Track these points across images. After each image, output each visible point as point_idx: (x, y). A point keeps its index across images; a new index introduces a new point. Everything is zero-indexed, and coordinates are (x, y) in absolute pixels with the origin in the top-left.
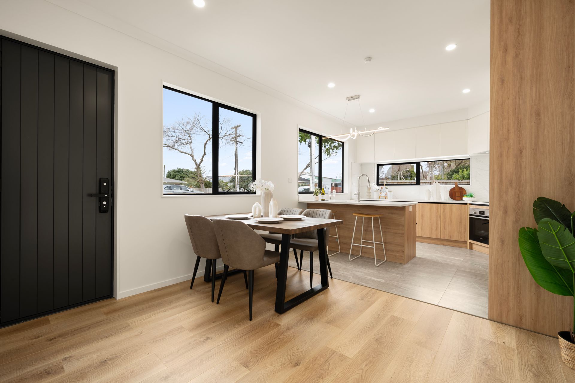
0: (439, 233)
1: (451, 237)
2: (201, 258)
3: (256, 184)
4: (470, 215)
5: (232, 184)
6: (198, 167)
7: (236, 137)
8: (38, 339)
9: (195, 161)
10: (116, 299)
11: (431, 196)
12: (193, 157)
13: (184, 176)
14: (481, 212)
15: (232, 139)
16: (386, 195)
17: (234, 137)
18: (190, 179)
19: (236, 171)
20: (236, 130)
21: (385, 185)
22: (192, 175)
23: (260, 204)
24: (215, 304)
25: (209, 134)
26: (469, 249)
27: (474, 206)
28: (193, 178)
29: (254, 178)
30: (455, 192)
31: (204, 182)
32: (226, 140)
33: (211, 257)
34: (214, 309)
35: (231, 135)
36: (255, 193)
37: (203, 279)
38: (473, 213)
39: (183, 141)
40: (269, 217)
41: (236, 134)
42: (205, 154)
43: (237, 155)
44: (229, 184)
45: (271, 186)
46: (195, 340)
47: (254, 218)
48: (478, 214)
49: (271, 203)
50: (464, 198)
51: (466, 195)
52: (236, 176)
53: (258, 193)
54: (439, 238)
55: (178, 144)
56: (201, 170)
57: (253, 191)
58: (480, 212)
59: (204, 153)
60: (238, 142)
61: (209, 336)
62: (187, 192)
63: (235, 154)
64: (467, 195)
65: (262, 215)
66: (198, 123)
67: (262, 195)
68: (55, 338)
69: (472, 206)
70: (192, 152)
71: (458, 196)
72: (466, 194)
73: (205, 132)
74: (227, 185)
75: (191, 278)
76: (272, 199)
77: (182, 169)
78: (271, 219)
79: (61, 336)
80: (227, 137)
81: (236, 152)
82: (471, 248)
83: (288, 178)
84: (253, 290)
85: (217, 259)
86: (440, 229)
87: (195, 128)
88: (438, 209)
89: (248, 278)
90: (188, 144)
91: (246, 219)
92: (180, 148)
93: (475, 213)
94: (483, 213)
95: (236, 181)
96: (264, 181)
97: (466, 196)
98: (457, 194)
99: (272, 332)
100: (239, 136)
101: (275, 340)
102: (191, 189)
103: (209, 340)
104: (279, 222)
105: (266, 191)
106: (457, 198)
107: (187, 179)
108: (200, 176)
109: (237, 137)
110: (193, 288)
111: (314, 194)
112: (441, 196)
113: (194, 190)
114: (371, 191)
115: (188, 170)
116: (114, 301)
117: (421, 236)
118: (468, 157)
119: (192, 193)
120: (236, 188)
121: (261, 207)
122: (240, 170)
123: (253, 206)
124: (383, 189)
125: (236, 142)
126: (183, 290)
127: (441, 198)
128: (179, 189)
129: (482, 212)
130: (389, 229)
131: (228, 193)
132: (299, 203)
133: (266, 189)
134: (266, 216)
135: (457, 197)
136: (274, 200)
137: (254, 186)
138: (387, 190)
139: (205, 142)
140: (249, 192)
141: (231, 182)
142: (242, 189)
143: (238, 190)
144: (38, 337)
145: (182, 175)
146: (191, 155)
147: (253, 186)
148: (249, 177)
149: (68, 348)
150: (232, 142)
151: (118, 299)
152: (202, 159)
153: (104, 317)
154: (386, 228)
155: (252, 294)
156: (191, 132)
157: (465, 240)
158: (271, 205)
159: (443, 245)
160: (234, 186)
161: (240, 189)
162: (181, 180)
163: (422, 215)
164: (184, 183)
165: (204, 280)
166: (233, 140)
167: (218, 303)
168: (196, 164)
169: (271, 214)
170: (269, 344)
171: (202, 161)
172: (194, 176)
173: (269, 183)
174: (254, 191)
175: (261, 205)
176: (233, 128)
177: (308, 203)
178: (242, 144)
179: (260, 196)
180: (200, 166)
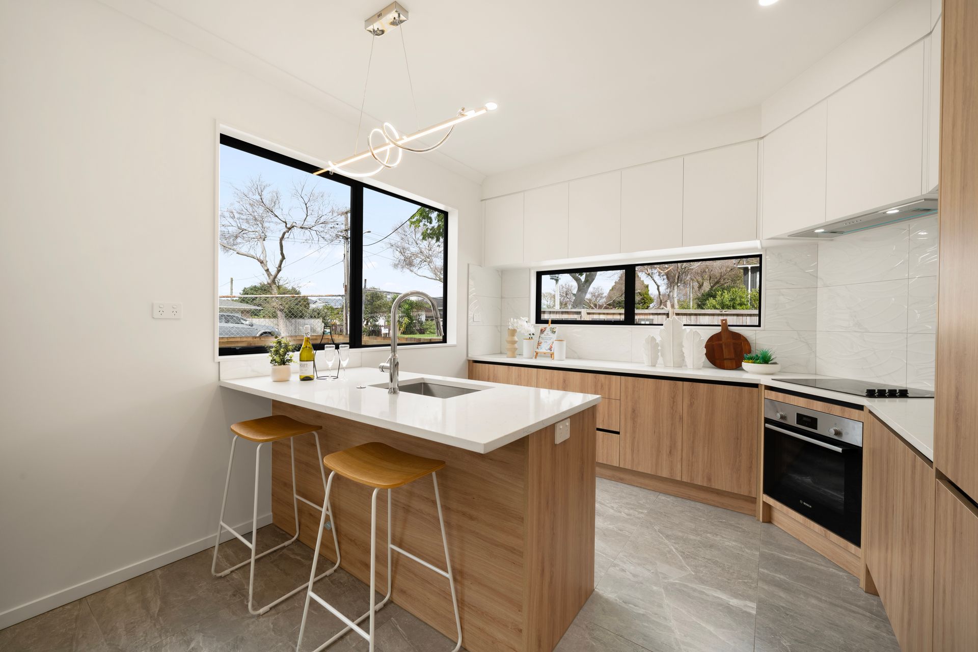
0: (679, 466)
1: (709, 480)
4: (767, 421)
6: (274, 280)
9: (267, 270)
11: (659, 354)
12: (261, 262)
14: (805, 419)
16: (550, 349)
21: (550, 322)
25: (284, 220)
26: (763, 522)
27: (781, 396)
30: (721, 346)
38: (777, 417)
42: (283, 258)
48: (793, 421)
50: (745, 365)
51: (749, 355)
54: (679, 479)
58: (801, 418)
59: (280, 257)
64: (753, 355)
69: (773, 395)
71: (727, 357)
72: (750, 351)
82: (768, 518)
86: (679, 452)
88: (675, 396)
93: (783, 417)
94: (813, 422)
97: (751, 358)
98: (725, 351)
102: (249, 322)
106: (727, 363)
112: (684, 357)
114: (516, 338)
117: (629, 467)
118: (756, 249)
124: (545, 333)
127: (683, 360)
129: (809, 420)
130: (471, 518)
132: (220, 386)
135: (726, 359)
138: (554, 337)
146: (258, 260)
152: (280, 266)
154: (464, 514)
157: (750, 492)
159: (689, 498)
163: (634, 411)
168: (269, 274)
171: (279, 270)
180: (277, 279)
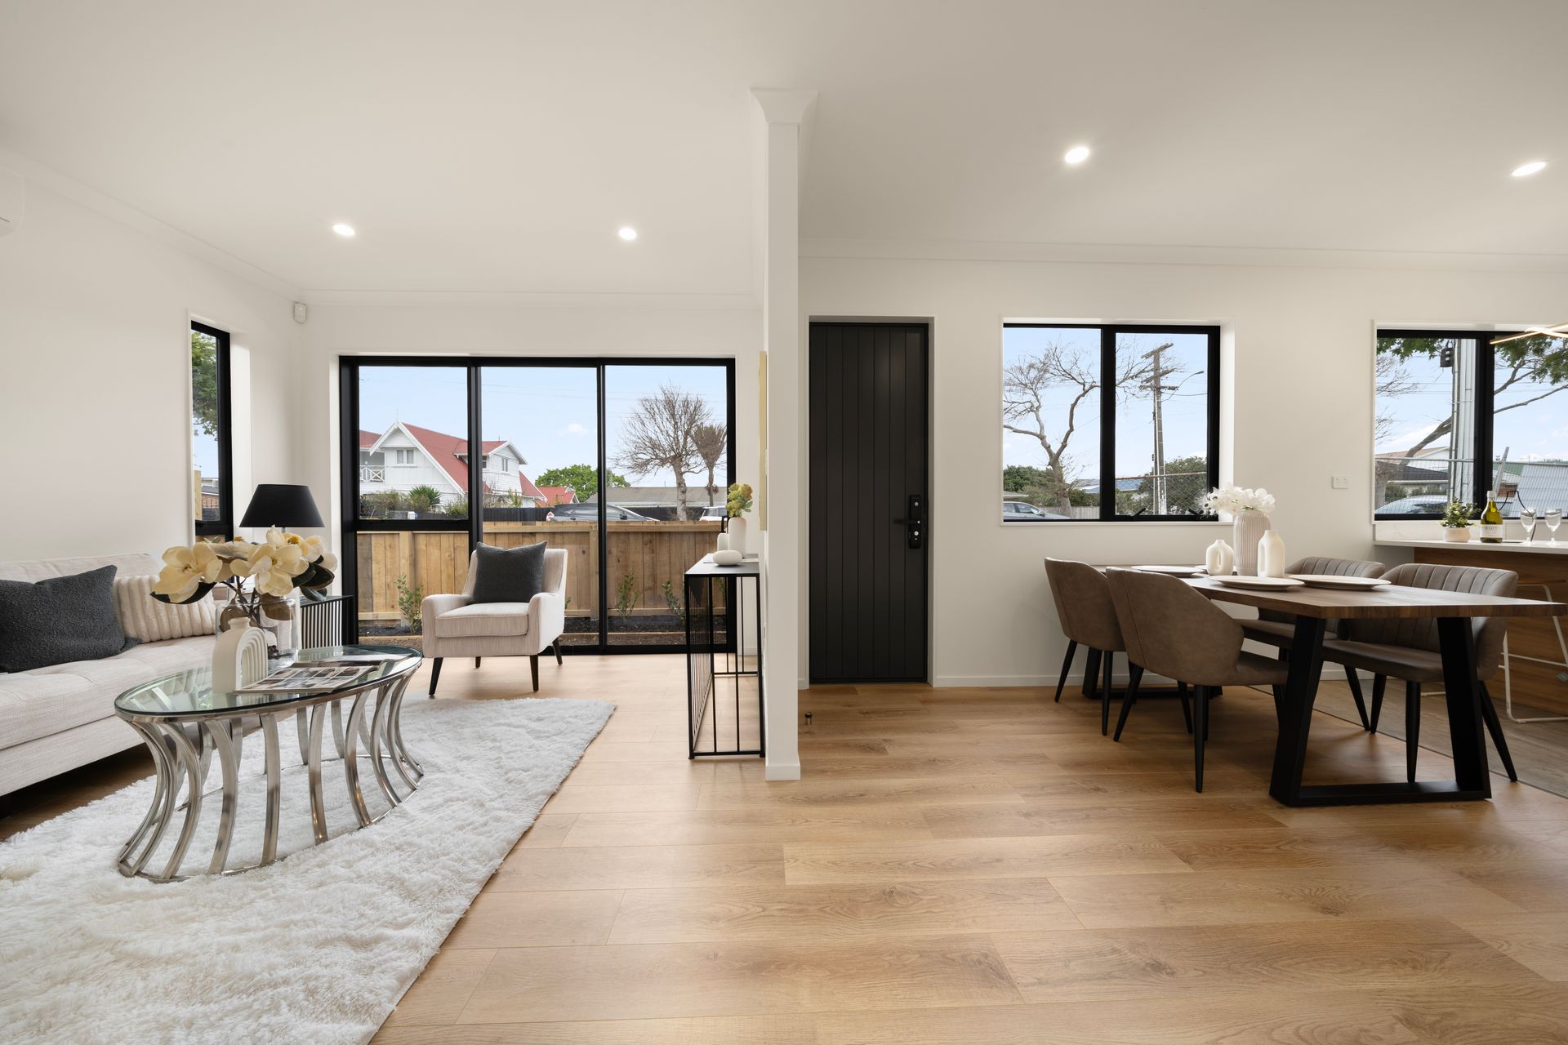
2: (1078, 644)
3: (1216, 497)
5: (1144, 495)
6: (1054, 459)
7: (1157, 377)
8: (850, 708)
9: (1048, 448)
10: (931, 686)
12: (1042, 438)
13: (1022, 481)
15: (1144, 384)
17: (1152, 378)
18: (1036, 489)
19: (1156, 463)
20: (1157, 360)
22: (1040, 478)
23: (1230, 543)
24: (1109, 739)
28: (1041, 485)
29: (1213, 481)
31: (1069, 492)
32: (1127, 389)
33: (1101, 644)
34: (1107, 748)
35: (1143, 374)
36: (1215, 518)
37: (1081, 690)
39: (1021, 408)
40: (1257, 576)
41: (1156, 368)
42: (1072, 429)
43: (1160, 422)
44: (1136, 497)
45: (1264, 498)
46: (1072, 783)
47: (1211, 575)
49: (1265, 542)
52: (1156, 478)
53: (1226, 517)
55: (1010, 416)
56: (1062, 468)
57: (1209, 513)
59: (1069, 428)
60: (1164, 387)
61: (1101, 787)
62: (1029, 516)
63: (1155, 419)
65: (1235, 570)
66: (1054, 363)
67: (1236, 522)
68: (867, 713)
70: (1042, 428)
73: (1073, 378)
74: (1129, 499)
75: (1056, 683)
76: (1266, 532)
77: (1017, 467)
78: (1263, 578)
79: (874, 712)
80: (1130, 381)
81: (1157, 416)
83: (1333, 478)
84: (1205, 738)
85: (1115, 654)
87: (1047, 375)
89: (1192, 713)
90: (1032, 411)
91: (1188, 575)
92: (1013, 424)
95: (1156, 488)
96: (1243, 490)
99: (1260, 831)
100: (1167, 372)
101: (1266, 846)
102: (1041, 511)
103: (1100, 793)
104: (1287, 589)
105: (1249, 513)
107: (1028, 488)
108: (1061, 480)
109: (1162, 375)
110: (1060, 700)
111: (1444, 522)
113: (1045, 513)
115: (1030, 468)
116: (928, 688)
119: (1041, 518)
120: (1157, 503)
121: (1233, 551)
122: (1168, 458)
123: (1209, 549)
125: (1158, 390)
126: (1041, 700)
128: (1014, 511)
131: (1138, 518)
132: (1376, 545)
133: (1247, 508)
134: (1245, 573)
136: (1272, 534)
137: (1211, 503)
139: (1073, 402)
140: (1196, 517)
141: (1141, 490)
142: (1175, 508)
143: (1163, 511)
144: (850, 706)
145: (1018, 479)
146: (1038, 436)
147: (1208, 502)
148: (1197, 477)
149: (886, 729)
150: (1145, 392)
151: (935, 685)
152: (1065, 440)
153: (919, 706)
155: (1203, 746)
156: (1039, 385)
158: (1263, 547)
160: (1150, 501)
161: (1168, 508)
162: (1016, 490)
164: (1022, 498)
165: (1083, 693)
166: (1148, 387)
167: (1116, 739)
168: (1050, 453)
169: (1263, 569)
170: (1247, 847)
171: (1064, 446)
172: (1044, 481)
173: (1257, 493)
174: (1211, 514)
175: (1232, 547)
176: (1147, 356)
177: (1416, 548)
178: (1177, 392)
179: (1231, 525)
180: (1060, 458)
